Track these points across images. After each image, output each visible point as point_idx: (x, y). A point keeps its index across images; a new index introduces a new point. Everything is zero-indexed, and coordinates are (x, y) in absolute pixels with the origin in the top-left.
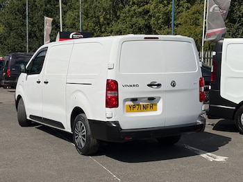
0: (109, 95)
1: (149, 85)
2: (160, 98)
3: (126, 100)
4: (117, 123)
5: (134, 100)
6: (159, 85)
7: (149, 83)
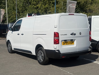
0: (55, 39)
1: (71, 34)
2: (75, 40)
3: (62, 41)
4: (58, 51)
5: (65, 41)
6: (75, 34)
7: (71, 33)
